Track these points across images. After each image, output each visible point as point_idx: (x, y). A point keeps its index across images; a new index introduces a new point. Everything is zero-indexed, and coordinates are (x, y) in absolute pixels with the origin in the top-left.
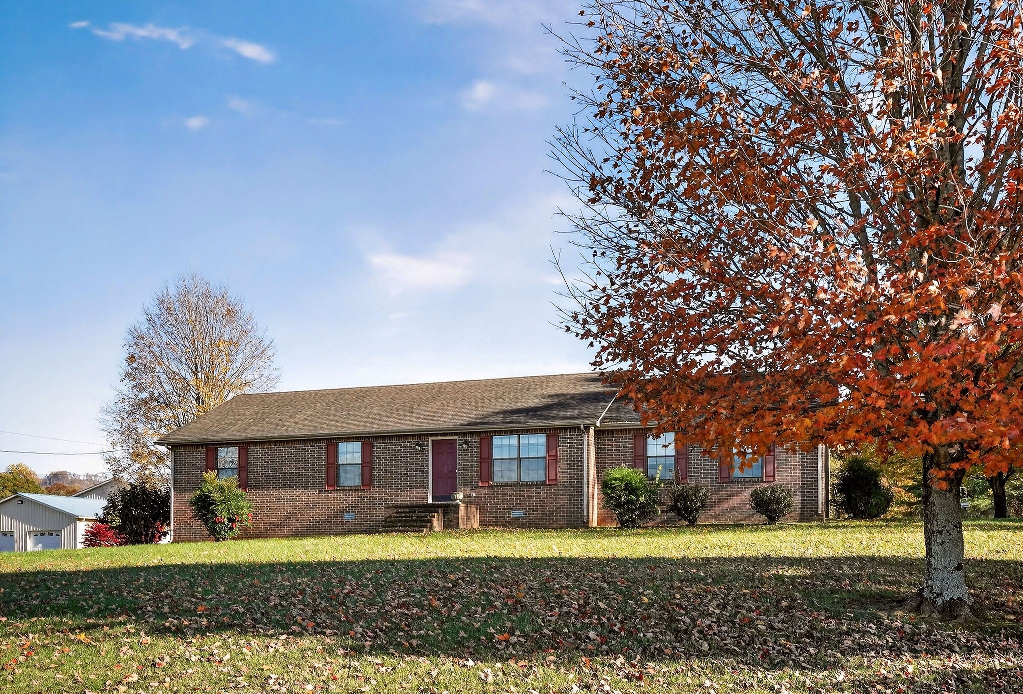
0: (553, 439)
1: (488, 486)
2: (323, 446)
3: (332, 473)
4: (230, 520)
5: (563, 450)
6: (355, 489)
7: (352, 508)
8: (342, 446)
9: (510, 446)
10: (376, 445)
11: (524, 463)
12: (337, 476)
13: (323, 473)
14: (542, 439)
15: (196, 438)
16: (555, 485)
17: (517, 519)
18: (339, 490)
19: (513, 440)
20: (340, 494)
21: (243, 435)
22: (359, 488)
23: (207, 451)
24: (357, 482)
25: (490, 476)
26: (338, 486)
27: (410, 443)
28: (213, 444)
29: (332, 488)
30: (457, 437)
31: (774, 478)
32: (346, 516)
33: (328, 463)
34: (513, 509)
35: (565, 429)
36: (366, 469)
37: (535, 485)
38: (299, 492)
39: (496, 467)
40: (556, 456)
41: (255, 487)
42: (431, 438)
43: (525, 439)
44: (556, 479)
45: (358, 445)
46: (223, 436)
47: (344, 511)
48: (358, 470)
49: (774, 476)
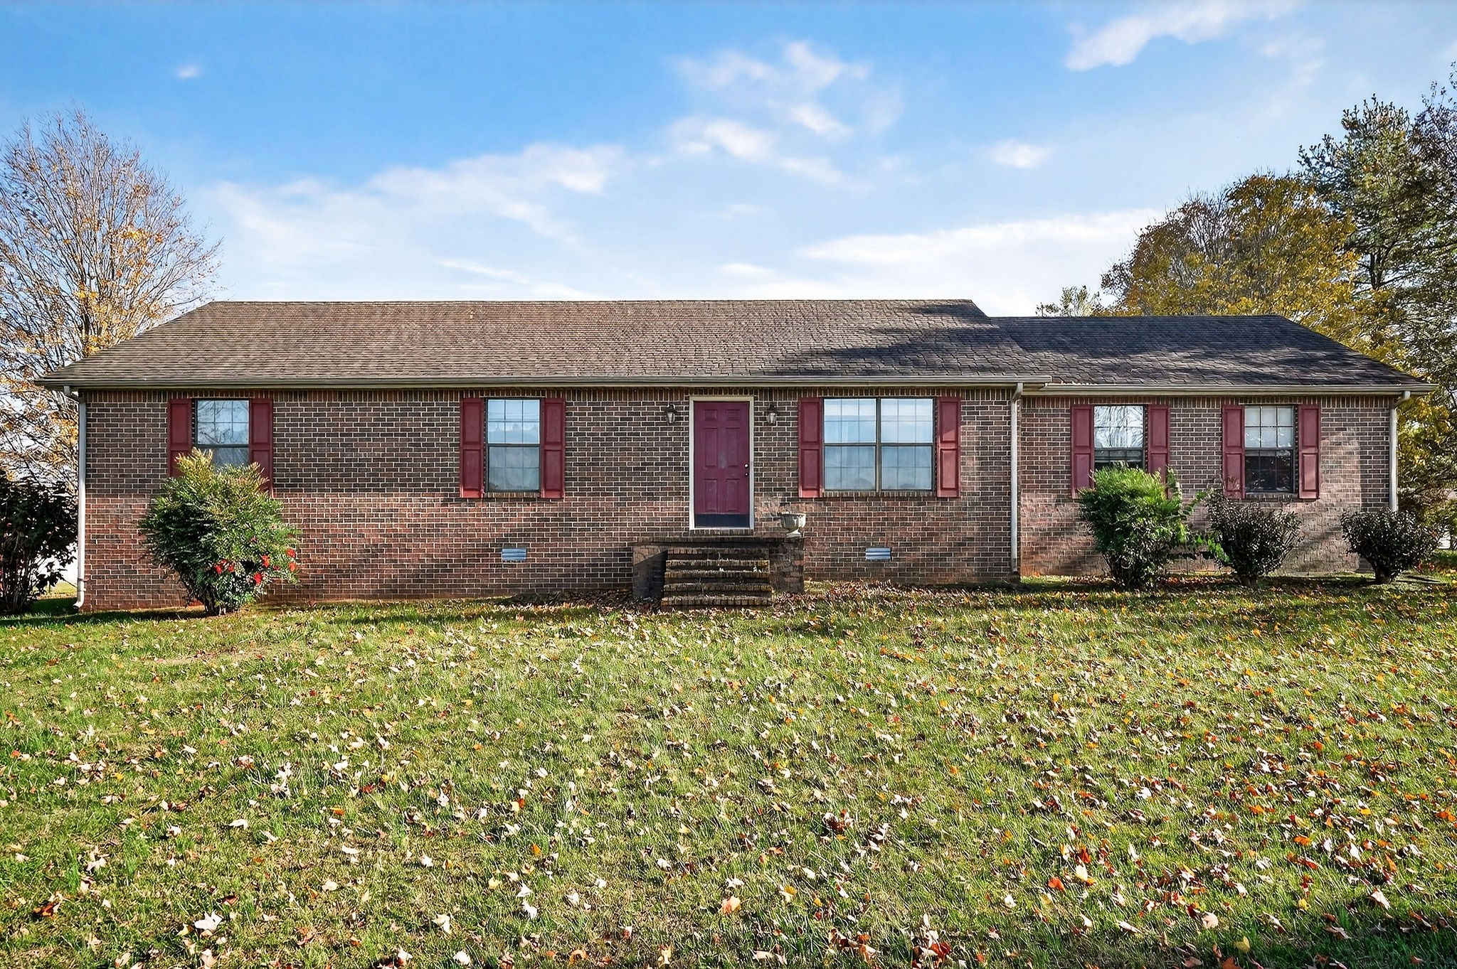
0: (949, 411)
1: (818, 499)
2: (452, 404)
3: (472, 462)
4: (249, 566)
5: (969, 433)
6: (528, 498)
7: (520, 537)
8: (496, 408)
9: (859, 420)
10: (575, 405)
11: (887, 455)
12: (484, 468)
13: (452, 461)
14: (924, 408)
15: (145, 378)
16: (952, 499)
17: (878, 563)
18: (491, 499)
19: (866, 408)
20: (495, 507)
21: (265, 375)
22: (536, 495)
23: (171, 406)
24: (531, 481)
25: (819, 480)
26: (489, 490)
27: (650, 408)
28: (185, 392)
29: (474, 495)
30: (750, 399)
31: (1318, 495)
32: (507, 555)
33: (465, 443)
34: (869, 545)
35: (972, 390)
36: (553, 458)
37: (913, 498)
38: (394, 500)
39: (832, 461)
40: (956, 442)
41: (294, 486)
42: (694, 398)
43: (890, 407)
44: (956, 489)
45: (532, 408)
46: (213, 374)
47: (503, 542)
48: (533, 459)
49: (1317, 491)
